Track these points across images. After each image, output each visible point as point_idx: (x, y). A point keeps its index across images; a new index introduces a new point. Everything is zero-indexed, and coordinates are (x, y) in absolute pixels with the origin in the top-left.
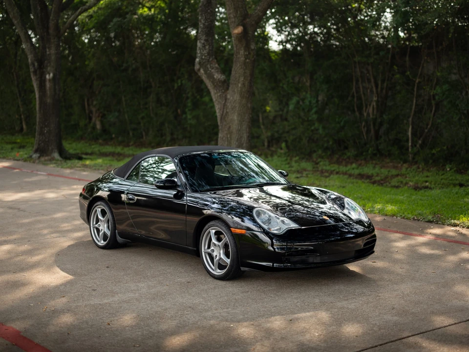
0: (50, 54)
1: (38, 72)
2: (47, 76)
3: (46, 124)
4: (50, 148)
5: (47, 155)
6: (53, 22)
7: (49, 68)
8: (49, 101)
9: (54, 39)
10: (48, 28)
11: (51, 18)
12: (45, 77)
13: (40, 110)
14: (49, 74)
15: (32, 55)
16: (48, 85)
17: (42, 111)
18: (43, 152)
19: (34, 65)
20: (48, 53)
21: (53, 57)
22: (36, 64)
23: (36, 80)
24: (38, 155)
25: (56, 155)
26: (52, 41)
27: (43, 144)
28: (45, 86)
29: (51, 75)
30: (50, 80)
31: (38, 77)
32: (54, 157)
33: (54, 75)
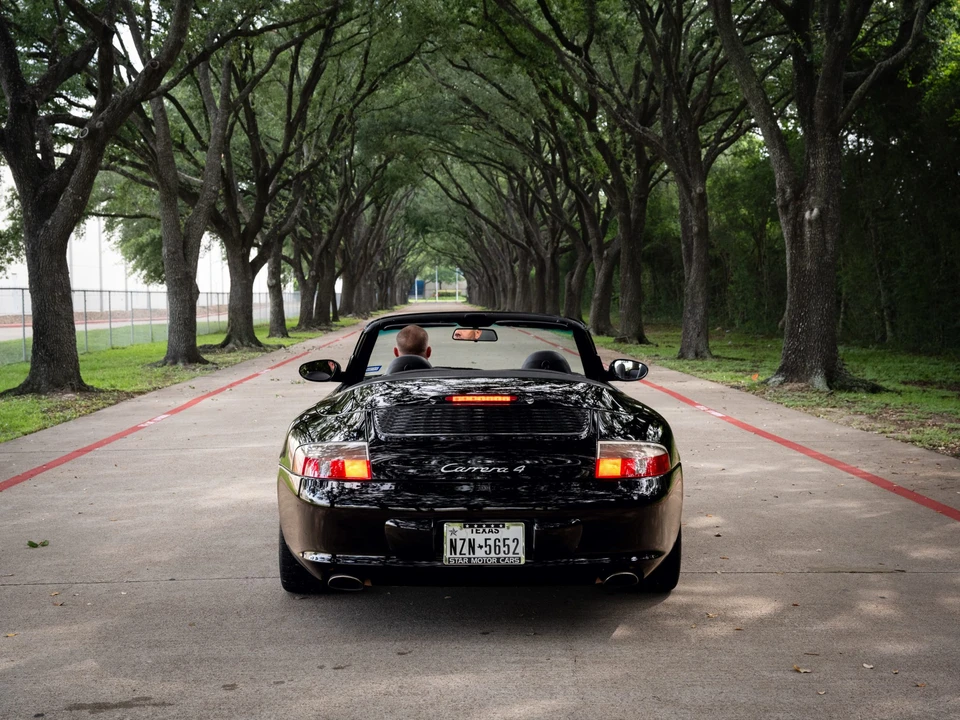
0: (816, 168)
1: (790, 208)
2: (807, 215)
3: (803, 314)
4: (808, 366)
5: (800, 381)
6: (820, 101)
7: (812, 199)
8: (809, 266)
9: (825, 136)
10: (812, 113)
11: (818, 91)
12: (803, 215)
13: (792, 287)
14: (812, 210)
15: (783, 172)
16: (807, 231)
17: (795, 288)
18: (791, 371)
19: (784, 192)
20: (812, 166)
21: (821, 174)
22: (788, 190)
23: (787, 223)
24: (781, 379)
25: (819, 381)
26: (820, 140)
27: (793, 356)
28: (802, 234)
29: (816, 211)
30: (810, 222)
31: (790, 216)
32: (813, 385)
33: (821, 211)
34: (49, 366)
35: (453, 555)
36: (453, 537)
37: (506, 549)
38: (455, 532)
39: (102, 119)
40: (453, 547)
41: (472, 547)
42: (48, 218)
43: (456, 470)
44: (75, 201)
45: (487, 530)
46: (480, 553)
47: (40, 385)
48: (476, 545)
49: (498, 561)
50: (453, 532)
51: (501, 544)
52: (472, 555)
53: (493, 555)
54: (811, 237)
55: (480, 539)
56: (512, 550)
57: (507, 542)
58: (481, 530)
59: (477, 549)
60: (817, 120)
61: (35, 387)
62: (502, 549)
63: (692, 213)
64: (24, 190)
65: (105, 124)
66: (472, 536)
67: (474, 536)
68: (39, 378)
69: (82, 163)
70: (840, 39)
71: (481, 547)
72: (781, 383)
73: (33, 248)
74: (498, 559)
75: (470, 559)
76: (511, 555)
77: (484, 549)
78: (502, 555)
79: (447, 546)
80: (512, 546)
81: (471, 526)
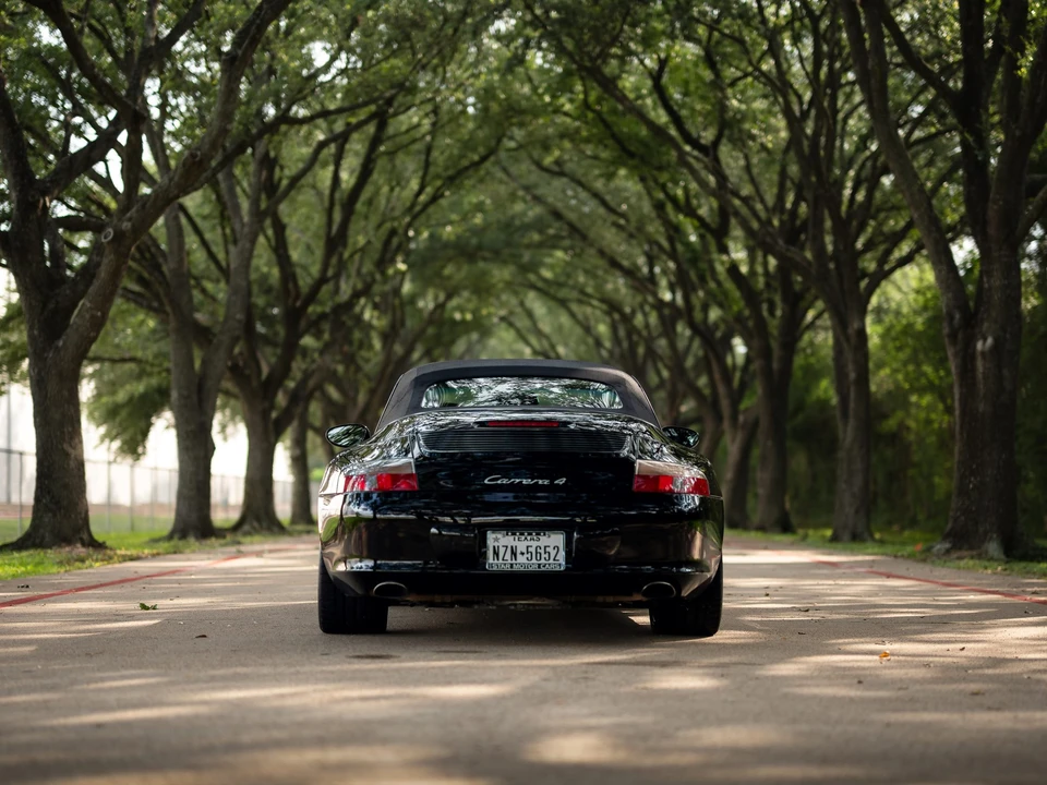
0: (990, 289)
1: (960, 336)
2: (979, 345)
3: (974, 466)
4: (981, 530)
5: (971, 548)
6: (995, 207)
7: (986, 325)
8: (981, 407)
10: (985, 222)
11: (991, 196)
12: (975, 346)
13: (961, 434)
14: (985, 340)
15: (950, 295)
16: (980, 365)
17: (965, 435)
18: (960, 538)
19: (951, 317)
20: (986, 286)
21: (996, 297)
22: (957, 316)
23: (956, 355)
24: (948, 545)
25: (993, 548)
26: (996, 254)
27: (963, 518)
28: (974, 369)
29: (990, 341)
30: (983, 353)
31: (959, 347)
32: (987, 552)
33: (996, 340)
34: (55, 515)
35: (496, 561)
36: (496, 544)
37: (547, 556)
38: (497, 541)
39: (130, 219)
40: (496, 553)
41: (514, 553)
42: (59, 337)
43: (499, 482)
44: (93, 317)
45: (529, 538)
46: (521, 559)
47: (43, 538)
48: (518, 552)
49: (539, 567)
50: (496, 540)
51: (542, 551)
52: (514, 561)
53: (534, 561)
54: (984, 373)
55: (521, 546)
56: (552, 558)
57: (548, 549)
58: (523, 538)
59: (519, 556)
60: (992, 231)
61: (37, 541)
62: (543, 556)
63: (849, 355)
64: (30, 304)
65: (133, 226)
66: (514, 544)
67: (516, 543)
68: (42, 531)
69: (103, 273)
70: (1018, 133)
71: (523, 554)
72: (948, 552)
73: (39, 373)
74: (539, 565)
75: (512, 565)
76: (551, 561)
77: (526, 556)
78: (543, 561)
79: (490, 553)
80: (553, 553)
81: (514, 534)
